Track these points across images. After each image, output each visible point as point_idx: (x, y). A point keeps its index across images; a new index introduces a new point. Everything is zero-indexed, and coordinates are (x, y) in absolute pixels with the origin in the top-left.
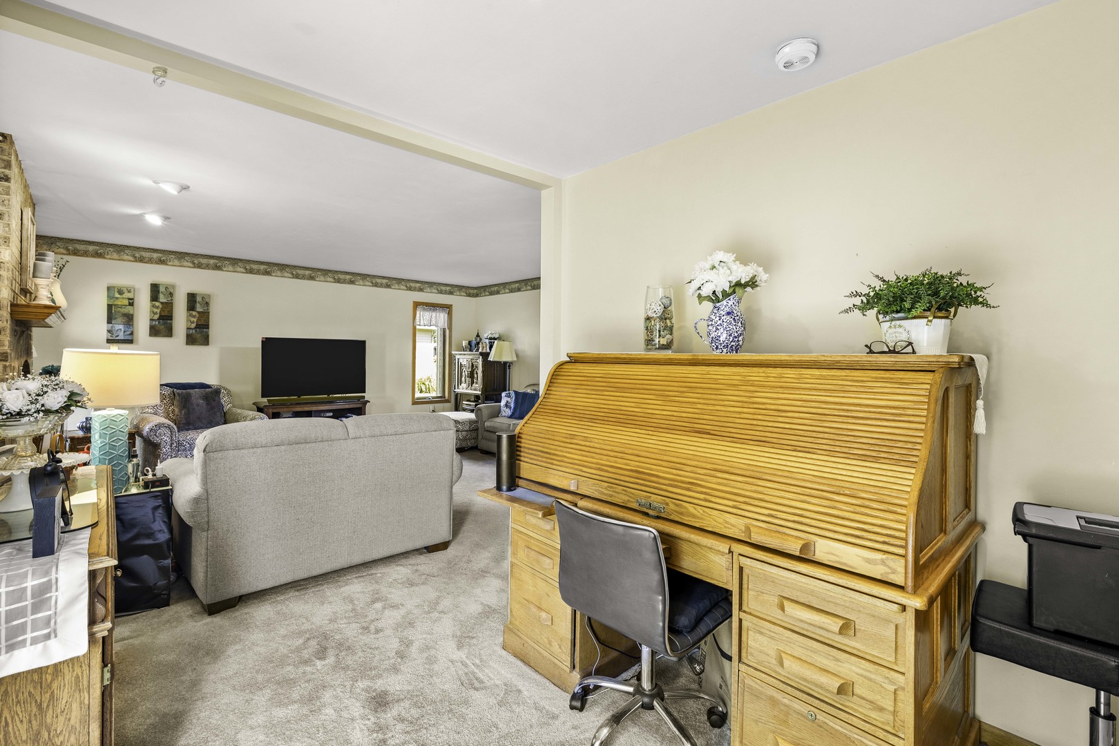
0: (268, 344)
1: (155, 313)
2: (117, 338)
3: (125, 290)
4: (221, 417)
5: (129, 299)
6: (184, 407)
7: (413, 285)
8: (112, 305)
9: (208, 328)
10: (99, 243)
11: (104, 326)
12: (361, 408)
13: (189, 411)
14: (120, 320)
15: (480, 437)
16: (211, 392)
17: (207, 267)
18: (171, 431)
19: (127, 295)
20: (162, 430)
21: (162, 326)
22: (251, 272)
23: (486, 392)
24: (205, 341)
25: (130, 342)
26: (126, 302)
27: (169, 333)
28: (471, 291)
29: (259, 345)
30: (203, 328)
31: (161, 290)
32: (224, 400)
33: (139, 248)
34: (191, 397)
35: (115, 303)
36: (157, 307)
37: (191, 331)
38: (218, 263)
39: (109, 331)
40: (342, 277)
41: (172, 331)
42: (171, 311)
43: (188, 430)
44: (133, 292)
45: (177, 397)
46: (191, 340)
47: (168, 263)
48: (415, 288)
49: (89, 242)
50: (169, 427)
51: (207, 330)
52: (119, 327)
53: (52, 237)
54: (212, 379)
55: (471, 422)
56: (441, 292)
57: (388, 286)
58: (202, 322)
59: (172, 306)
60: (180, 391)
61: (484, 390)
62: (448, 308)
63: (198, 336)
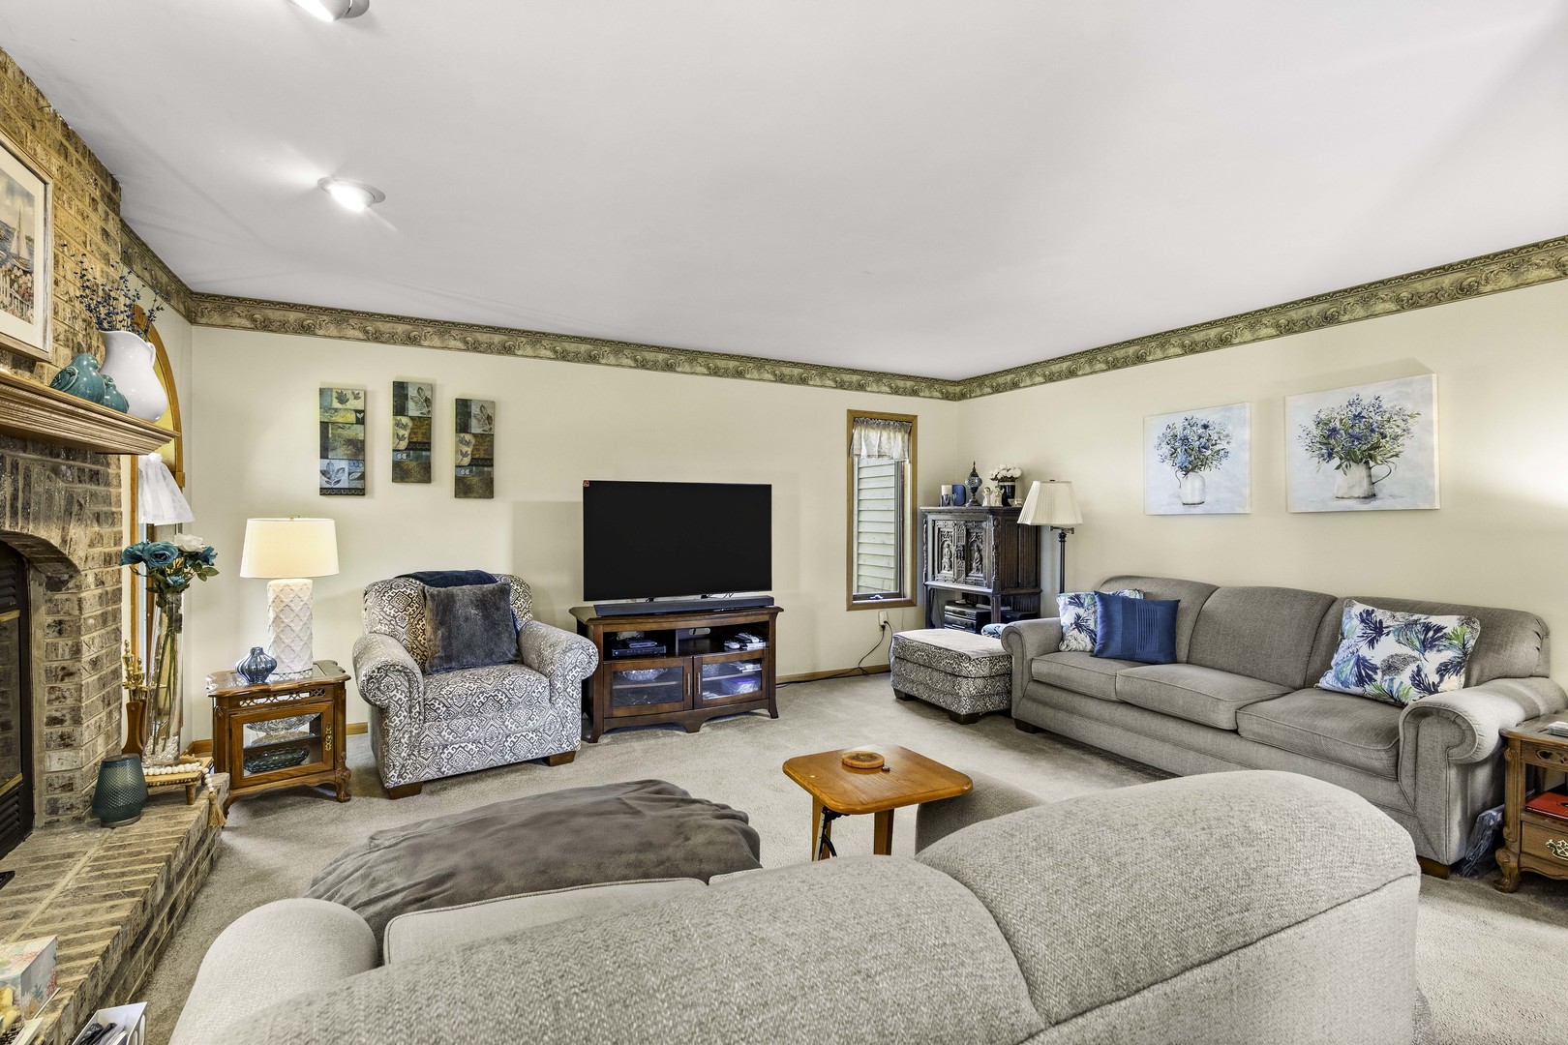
0: (597, 494)
1: (401, 438)
2: (337, 486)
3: (350, 396)
4: (510, 642)
5: (357, 411)
6: (442, 623)
7: (846, 377)
8: (327, 423)
9: (492, 466)
10: (305, 306)
11: (317, 464)
12: (767, 622)
13: (450, 631)
14: (342, 451)
15: (1017, 693)
16: (492, 592)
17: (489, 349)
18: (409, 680)
19: (353, 404)
20: (393, 679)
21: (413, 463)
22: (564, 356)
23: (1003, 588)
24: (487, 490)
25: (360, 492)
26: (352, 417)
27: (425, 475)
28: (951, 389)
29: (580, 498)
30: (484, 466)
31: (410, 394)
32: (517, 604)
33: (373, 314)
34: (454, 602)
35: (334, 419)
36: (404, 427)
37: (463, 472)
38: (507, 340)
39: (324, 473)
40: (721, 363)
41: (430, 472)
42: (428, 434)
43: (448, 670)
44: (363, 399)
45: (429, 603)
46: (463, 488)
47: (422, 342)
48: (851, 383)
49: (288, 304)
50: (404, 671)
51: (489, 469)
52: (340, 463)
53: (227, 297)
54: (498, 565)
55: (994, 658)
56: (896, 391)
57: (803, 381)
58: (481, 455)
59: (430, 425)
60: (434, 590)
61: (1001, 585)
62: (906, 424)
63: (475, 480)
